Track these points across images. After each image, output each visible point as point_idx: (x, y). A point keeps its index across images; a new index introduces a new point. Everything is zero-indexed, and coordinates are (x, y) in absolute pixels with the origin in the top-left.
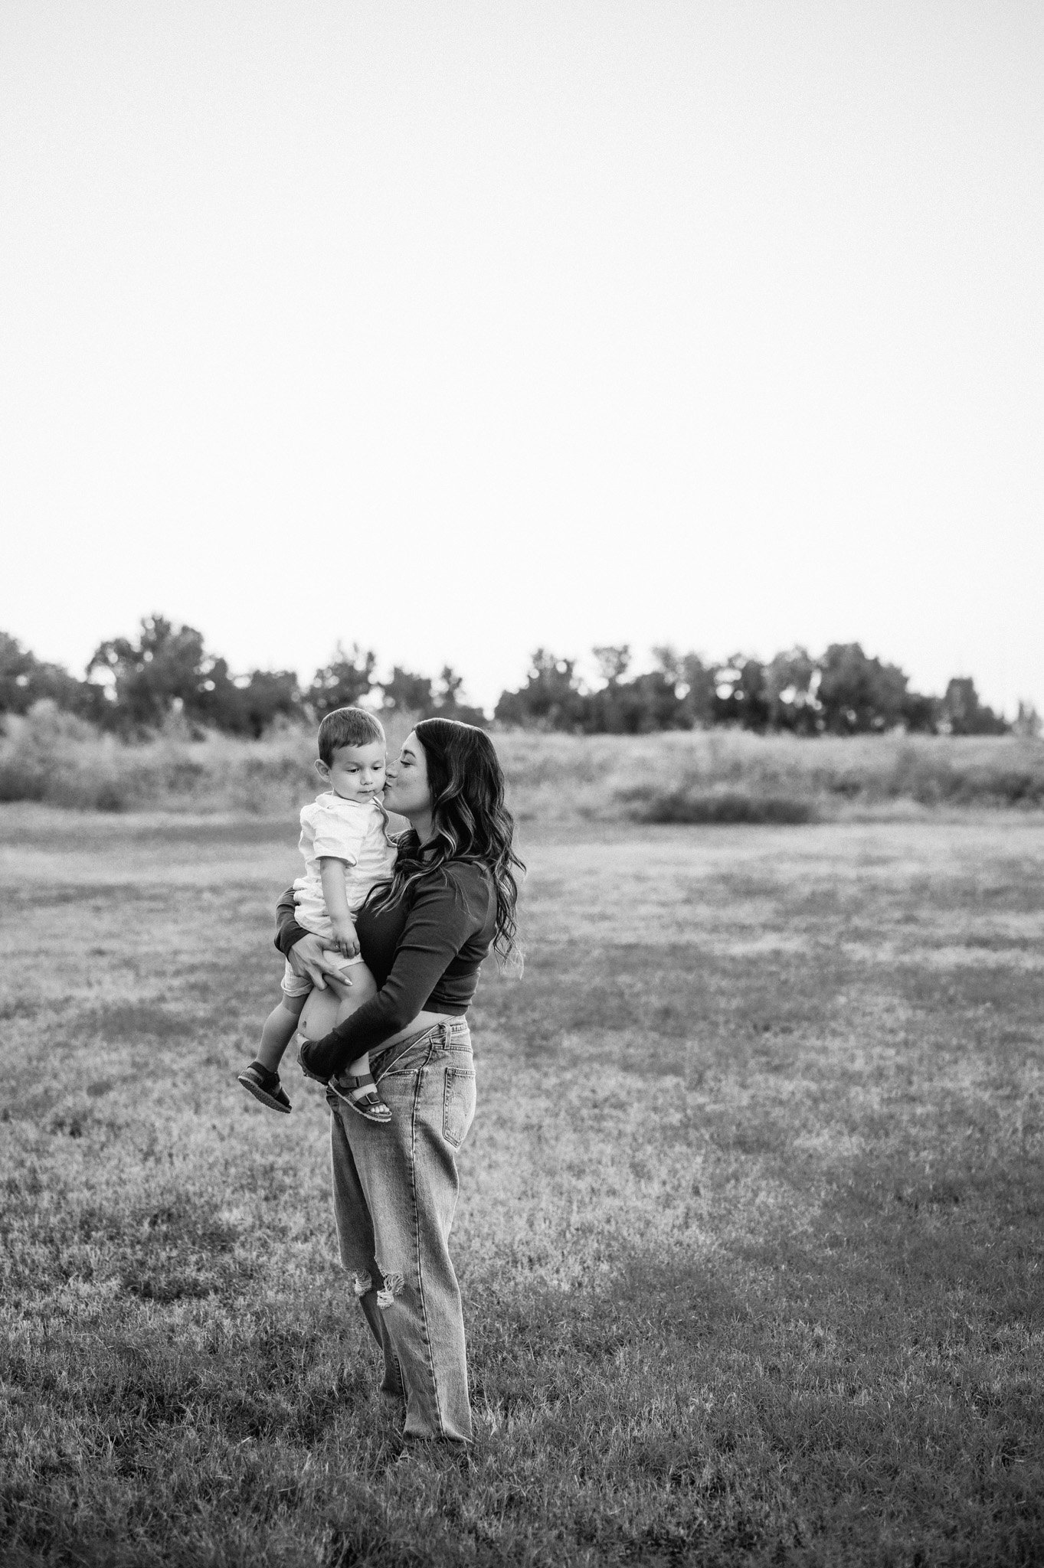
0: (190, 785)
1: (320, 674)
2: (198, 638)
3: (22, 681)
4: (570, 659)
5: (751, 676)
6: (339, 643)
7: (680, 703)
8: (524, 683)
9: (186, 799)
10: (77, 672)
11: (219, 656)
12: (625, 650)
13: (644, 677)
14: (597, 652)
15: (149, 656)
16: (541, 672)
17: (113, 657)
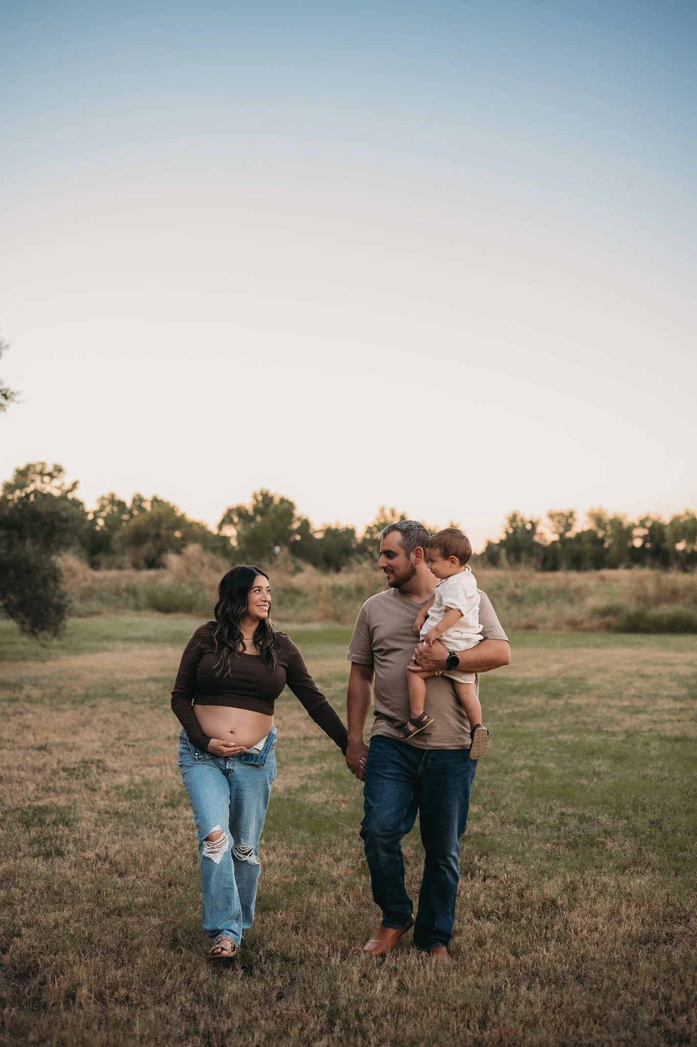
0: (293, 602)
1: (369, 530)
2: (291, 506)
3: (178, 534)
4: (534, 521)
5: (656, 532)
6: (382, 509)
7: (608, 550)
8: (503, 536)
9: (291, 612)
10: (213, 528)
11: (304, 518)
12: (571, 515)
13: (583, 532)
14: (551, 516)
15: (259, 518)
16: (515, 529)
17: (236, 519)
